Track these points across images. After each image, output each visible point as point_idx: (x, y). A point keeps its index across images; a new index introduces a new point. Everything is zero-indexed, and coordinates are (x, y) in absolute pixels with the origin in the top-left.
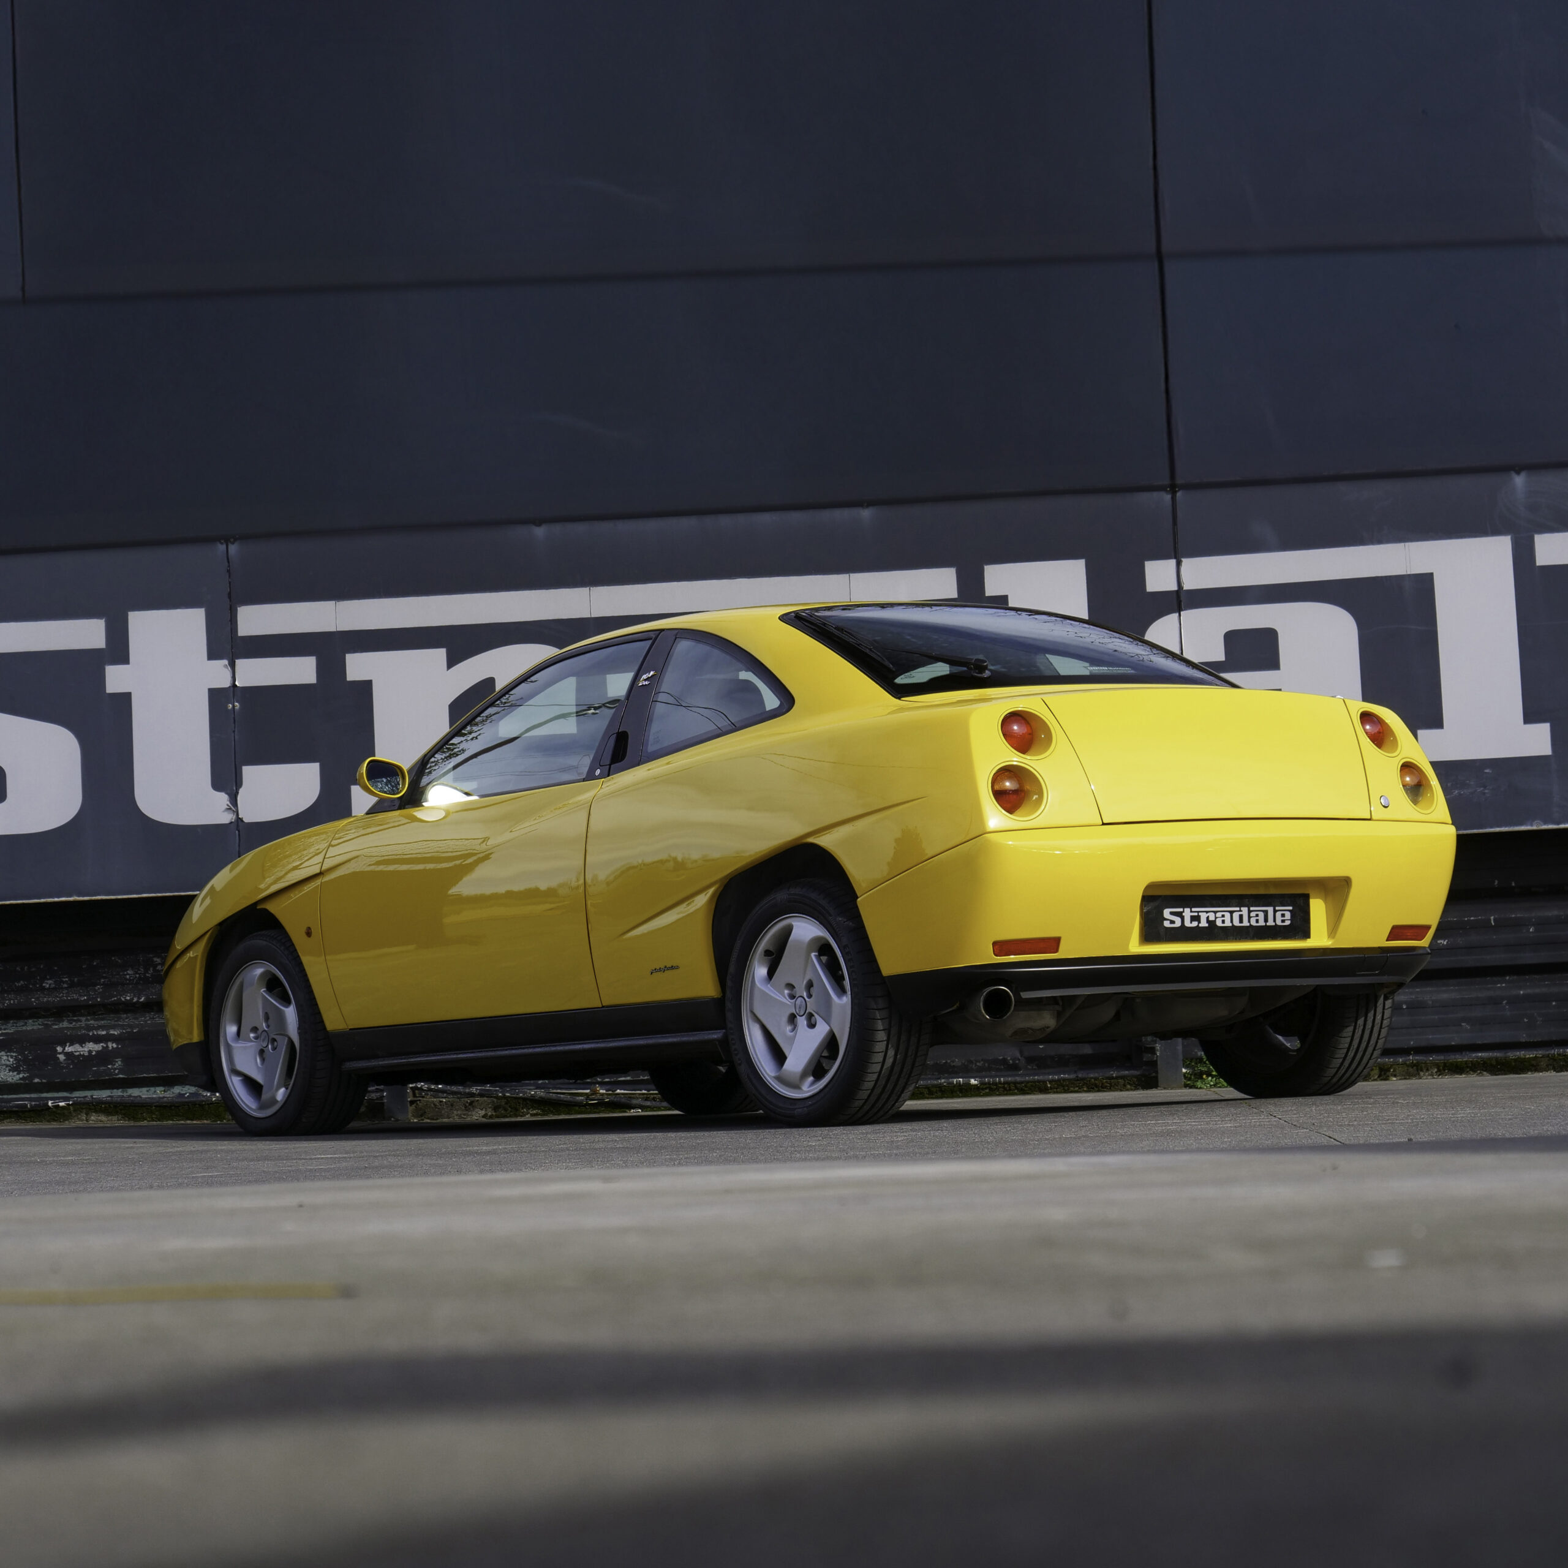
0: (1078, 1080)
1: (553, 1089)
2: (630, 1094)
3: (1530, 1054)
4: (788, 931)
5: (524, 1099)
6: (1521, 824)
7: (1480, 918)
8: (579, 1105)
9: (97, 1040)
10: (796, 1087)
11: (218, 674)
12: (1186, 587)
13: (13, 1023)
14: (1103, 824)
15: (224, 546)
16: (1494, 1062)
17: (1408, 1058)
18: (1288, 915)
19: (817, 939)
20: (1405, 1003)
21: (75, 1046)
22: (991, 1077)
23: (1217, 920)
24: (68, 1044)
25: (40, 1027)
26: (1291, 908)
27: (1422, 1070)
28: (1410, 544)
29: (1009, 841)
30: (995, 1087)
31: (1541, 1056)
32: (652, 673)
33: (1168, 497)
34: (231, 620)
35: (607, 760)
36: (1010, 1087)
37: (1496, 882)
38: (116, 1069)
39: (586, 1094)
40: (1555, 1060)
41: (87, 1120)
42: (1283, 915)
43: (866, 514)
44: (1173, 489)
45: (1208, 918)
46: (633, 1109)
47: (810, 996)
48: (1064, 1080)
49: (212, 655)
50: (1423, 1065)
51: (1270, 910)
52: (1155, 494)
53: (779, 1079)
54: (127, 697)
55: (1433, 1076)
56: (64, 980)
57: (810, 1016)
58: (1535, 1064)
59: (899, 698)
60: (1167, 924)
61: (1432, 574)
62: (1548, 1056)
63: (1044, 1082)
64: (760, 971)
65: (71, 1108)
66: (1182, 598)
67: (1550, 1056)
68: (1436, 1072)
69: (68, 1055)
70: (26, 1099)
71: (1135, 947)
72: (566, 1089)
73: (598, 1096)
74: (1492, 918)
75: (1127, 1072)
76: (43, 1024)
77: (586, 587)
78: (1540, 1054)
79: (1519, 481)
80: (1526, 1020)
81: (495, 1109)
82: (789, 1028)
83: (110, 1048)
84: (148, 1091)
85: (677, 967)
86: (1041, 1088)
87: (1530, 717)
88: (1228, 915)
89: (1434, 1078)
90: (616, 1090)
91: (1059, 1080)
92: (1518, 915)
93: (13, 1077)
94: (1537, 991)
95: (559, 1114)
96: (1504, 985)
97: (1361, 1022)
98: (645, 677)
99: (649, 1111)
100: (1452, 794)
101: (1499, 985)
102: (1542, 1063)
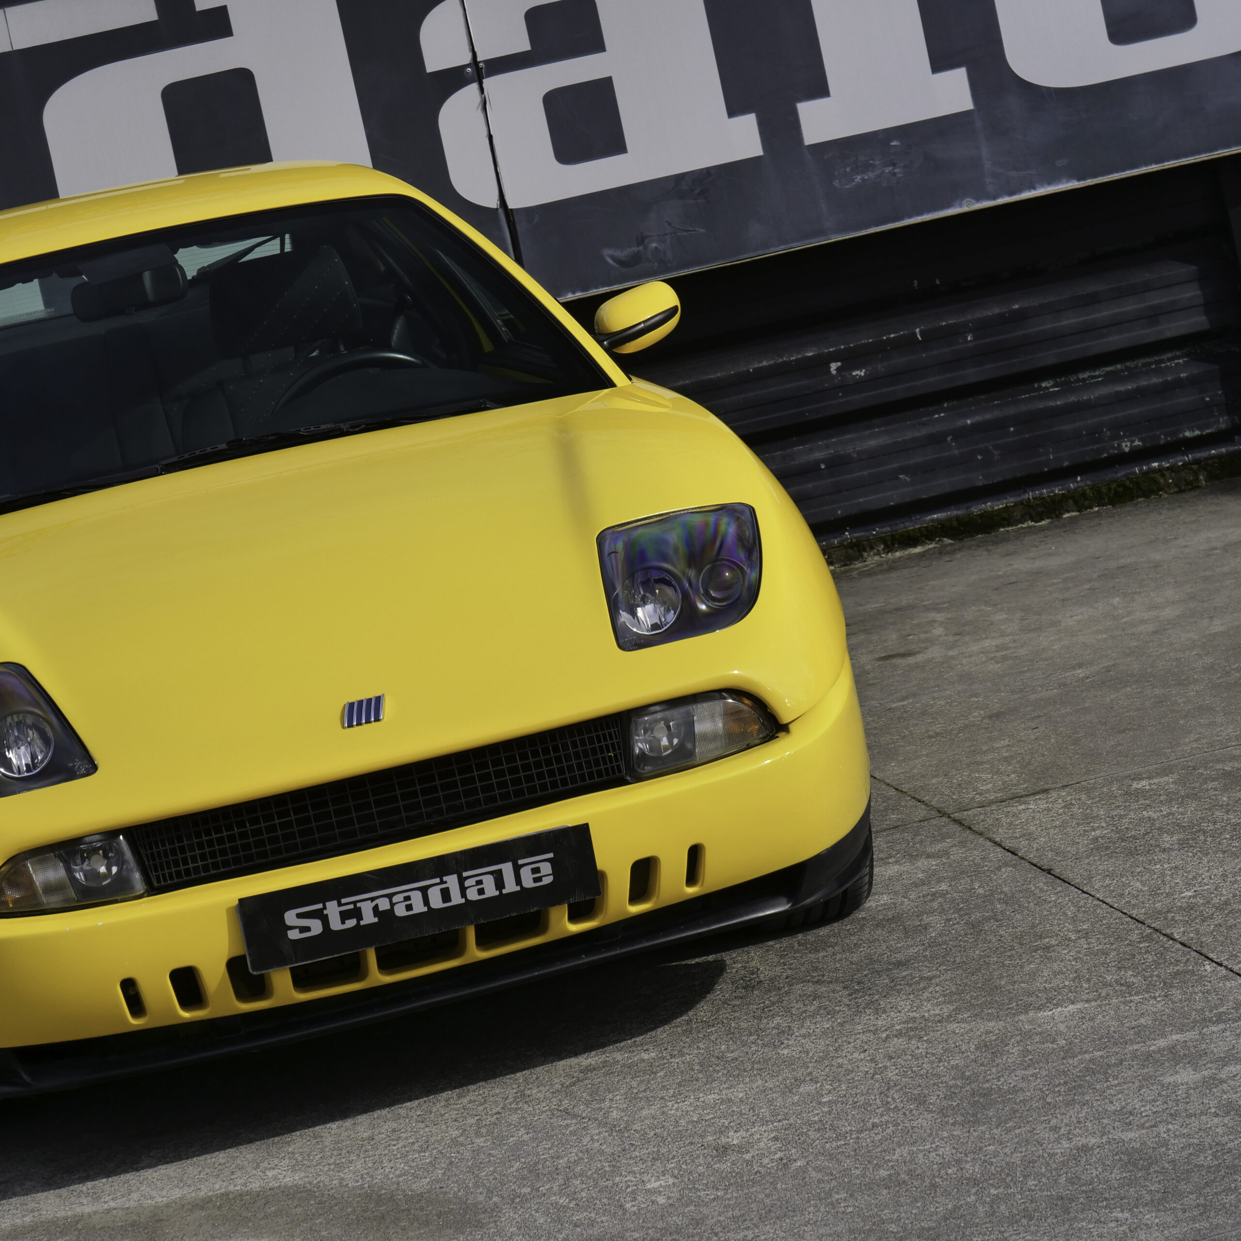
3: (999, 505)
6: (948, 206)
7: (901, 333)
16: (955, 524)
20: (823, 461)
27: (865, 550)
31: (1012, 504)
37: (916, 283)
40: (1031, 506)
50: (865, 543)
58: (1007, 517)
62: (1021, 503)
67: (1024, 501)
68: (883, 549)
74: (918, 330)
78: (1011, 502)
80: (979, 457)
87: (939, 63)
89: (882, 557)
92: (950, 322)
94: (988, 416)
96: (942, 415)
100: (853, 180)
101: (936, 416)
102: (1015, 514)
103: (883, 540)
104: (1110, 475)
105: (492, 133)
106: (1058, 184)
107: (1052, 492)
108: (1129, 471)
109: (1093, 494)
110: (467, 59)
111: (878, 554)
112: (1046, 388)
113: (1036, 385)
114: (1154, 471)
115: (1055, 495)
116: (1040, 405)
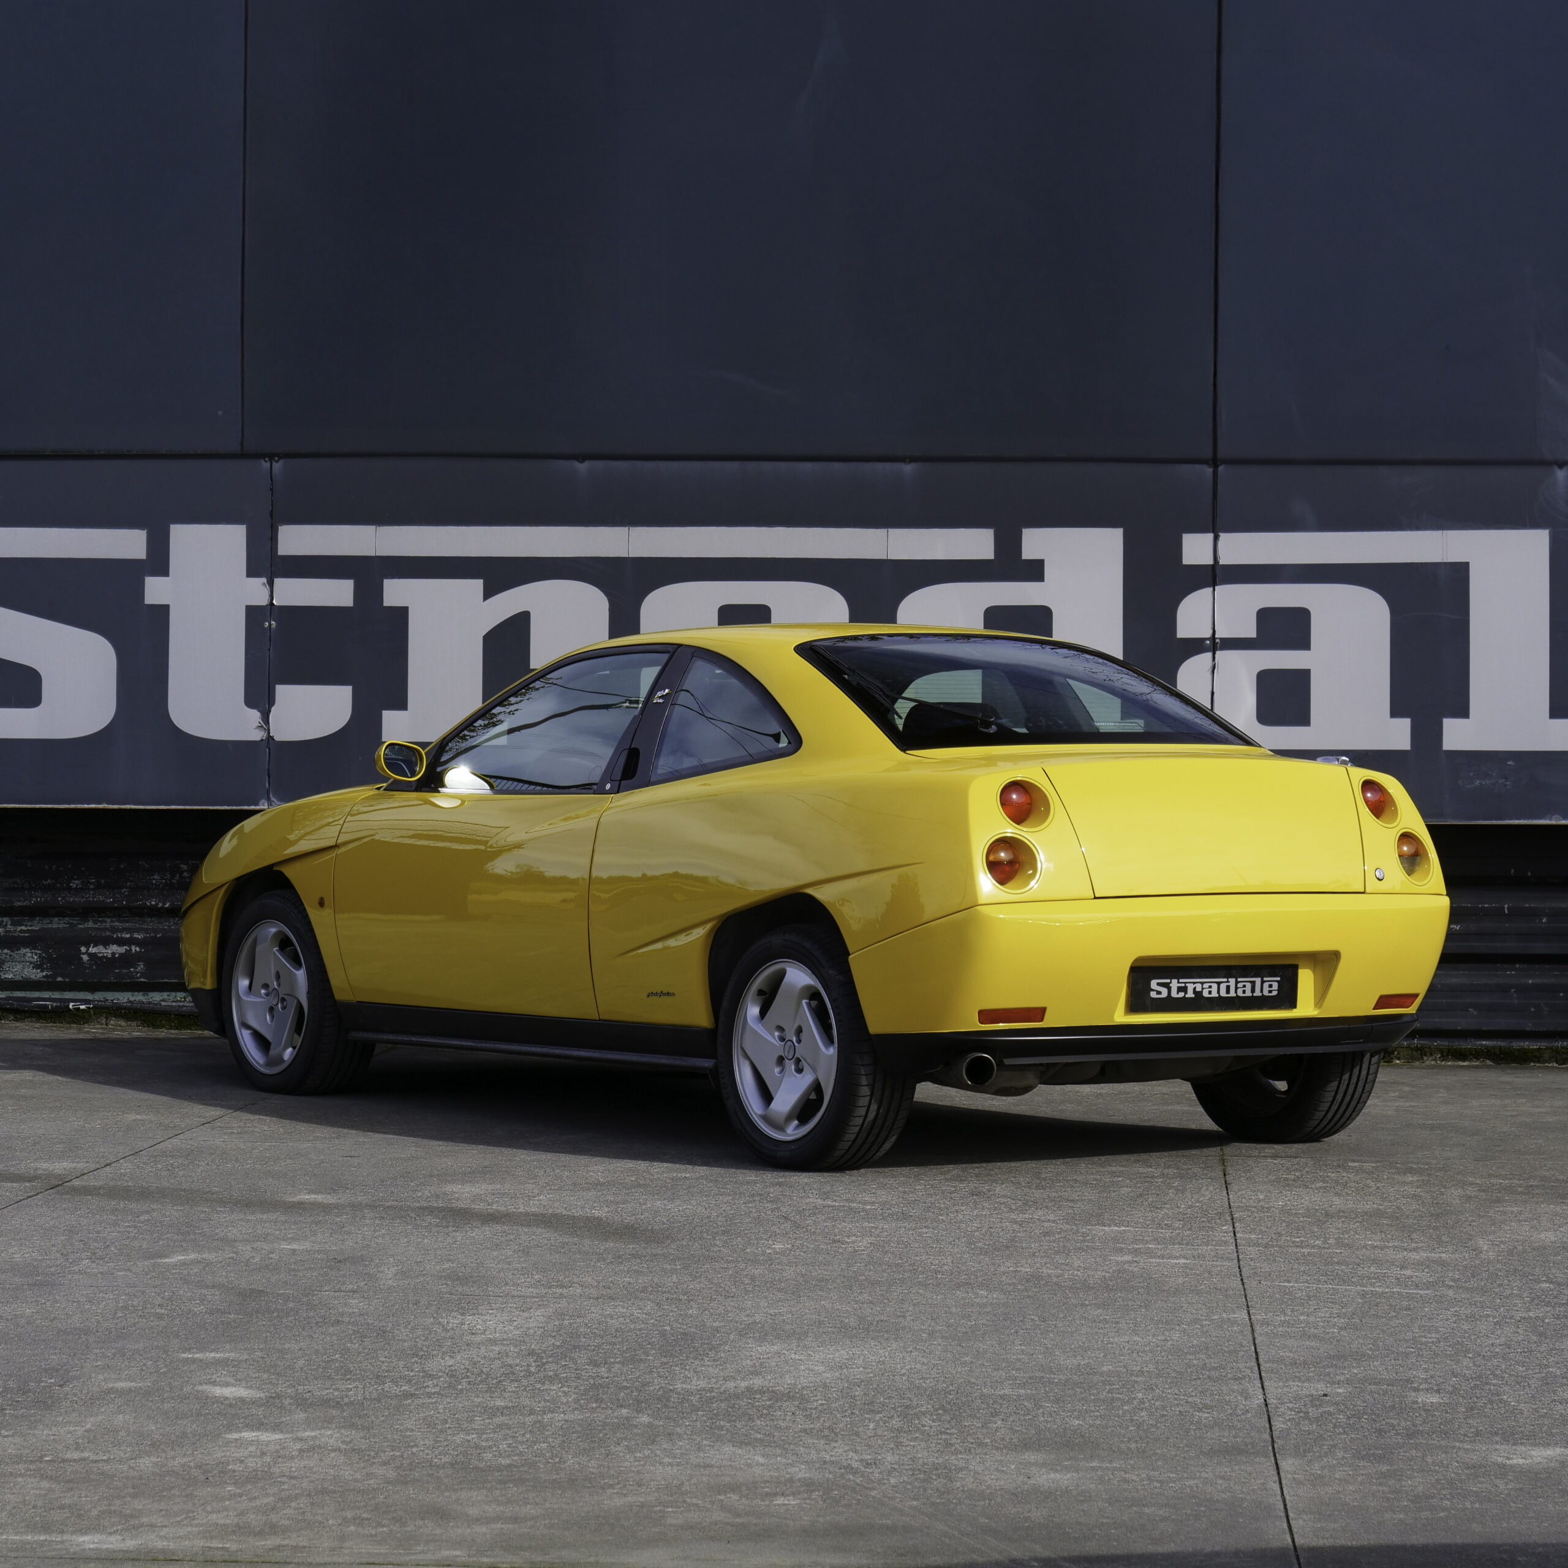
3: (1535, 1046)
4: (781, 975)
6: (1541, 818)
7: (1493, 905)
9: (120, 942)
10: (781, 1128)
11: (256, 592)
12: (1222, 562)
13: (39, 920)
14: (1095, 898)
15: (268, 464)
16: (1497, 1051)
17: (1413, 1042)
18: (1275, 986)
19: (808, 988)
21: (99, 947)
23: (1204, 990)
24: (92, 945)
25: (66, 926)
26: (1279, 979)
27: (1426, 1055)
28: (1449, 532)
29: (1001, 914)
32: (667, 691)
33: (1210, 470)
34: (271, 539)
35: (618, 775)
37: (1513, 871)
38: (138, 972)
40: (1558, 1052)
41: (106, 1025)
42: (1270, 986)
43: (908, 468)
44: (1215, 463)
45: (1195, 988)
47: (799, 1041)
49: (252, 572)
50: (1427, 1049)
51: (1258, 980)
52: (1198, 467)
53: (765, 1118)
54: (164, 610)
56: (91, 881)
57: (798, 1061)
58: (1538, 1056)
59: (904, 751)
60: (1153, 995)
61: (1468, 563)
62: (1552, 1049)
64: (753, 1011)
65: (92, 1011)
66: (1218, 572)
67: (1554, 1048)
68: (1439, 1057)
69: (90, 955)
70: (46, 998)
71: (1121, 1017)
76: (69, 923)
77: (625, 526)
78: (1544, 1046)
79: (1561, 476)
80: (1532, 1009)
82: (777, 1070)
83: (134, 952)
84: (168, 996)
85: (674, 994)
87: (1556, 712)
88: (1215, 986)
89: (1438, 1063)
92: (1532, 905)
93: (37, 975)
94: (1546, 981)
96: (1513, 973)
97: (1346, 1077)
98: (659, 694)
100: (1473, 783)
101: (1508, 972)
102: (1545, 1055)
103: (1441, 1051)
110: (1209, 635)
111: (1435, 1060)
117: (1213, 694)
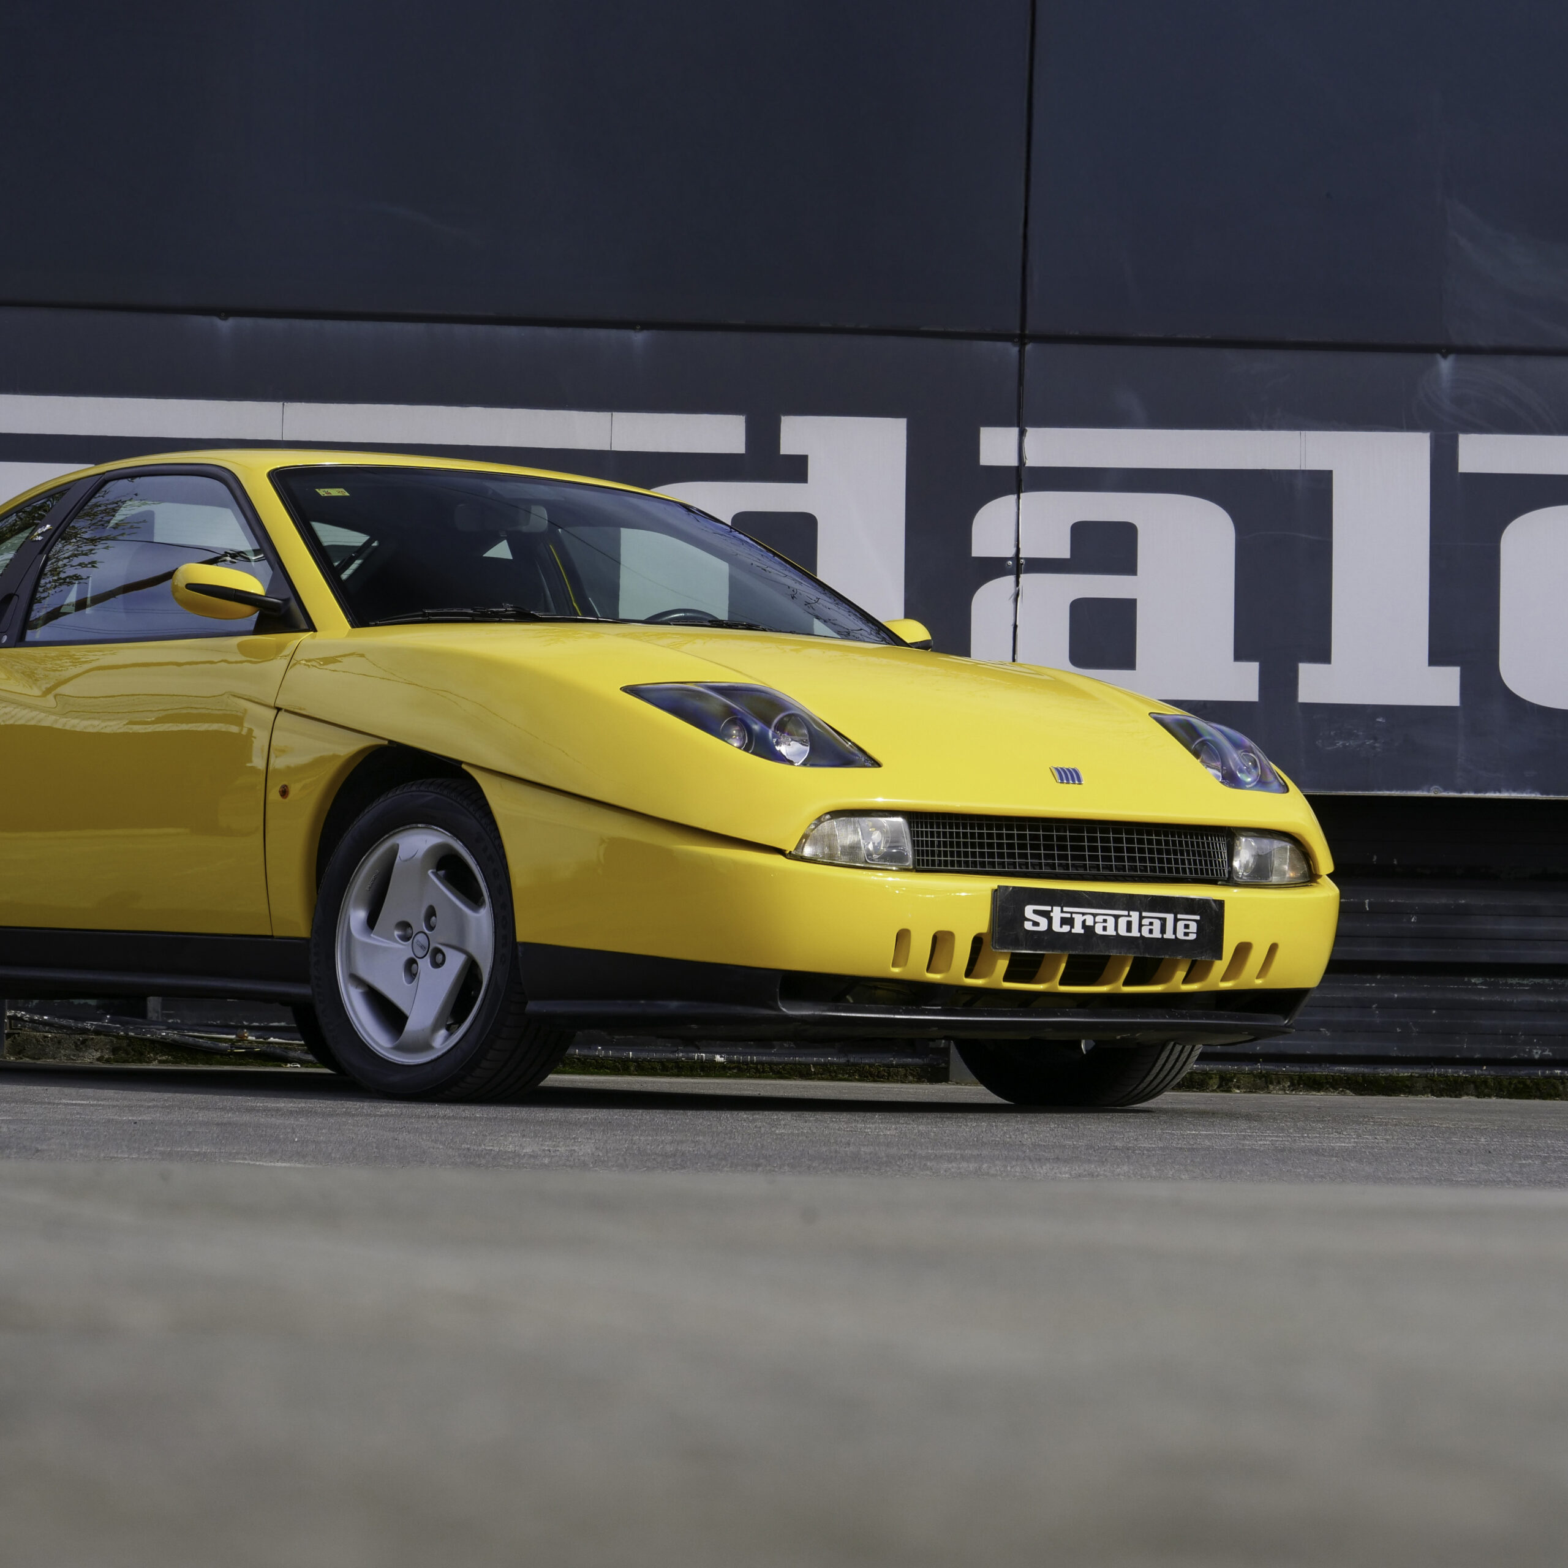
0: (849, 1065)
1: (189, 1030)
2: (286, 1044)
3: (1404, 1072)
5: (152, 1042)
6: (1417, 789)
7: (1352, 900)
8: (222, 1053)
12: (1028, 463)
16: (1360, 1079)
17: (1256, 1066)
22: (740, 1054)
27: (1271, 1083)
28: (1307, 432)
30: (746, 1067)
31: (1417, 1075)
33: (1014, 350)
36: (763, 1069)
37: (1375, 858)
39: (231, 1040)
40: (1434, 1081)
43: (638, 338)
44: (1022, 339)
46: (290, 1064)
48: (832, 1064)
50: (1273, 1076)
52: (1000, 345)
55: (1285, 1091)
58: (1410, 1085)
61: (1331, 472)
62: (1426, 1076)
63: (807, 1065)
66: (1024, 476)
67: (1429, 1075)
68: (1289, 1087)
72: (206, 1032)
73: (246, 1044)
74: (1367, 901)
75: (910, 1060)
77: (279, 402)
78: (1416, 1073)
79: (1445, 365)
80: (1398, 1030)
81: (115, 1051)
86: (803, 1073)
87: (1437, 658)
89: (1286, 1093)
90: (269, 1038)
91: (825, 1064)
92: (1399, 901)
94: (1415, 995)
95: (196, 1063)
96: (1374, 985)
99: (311, 1067)
100: (1335, 745)
101: (1368, 985)
102: (1418, 1085)
103: (1291, 1079)
104: (1514, 1071)
105: (1018, 623)
106: (1522, 793)
107: (1456, 1073)
108: (1532, 1072)
109: (1494, 1084)
110: (1010, 552)
112: (1475, 984)
113: (1466, 979)
114: (1556, 1077)
115: (1459, 1076)
116: (1465, 997)
117: (1015, 627)
